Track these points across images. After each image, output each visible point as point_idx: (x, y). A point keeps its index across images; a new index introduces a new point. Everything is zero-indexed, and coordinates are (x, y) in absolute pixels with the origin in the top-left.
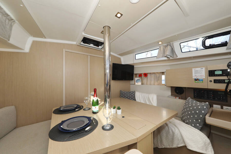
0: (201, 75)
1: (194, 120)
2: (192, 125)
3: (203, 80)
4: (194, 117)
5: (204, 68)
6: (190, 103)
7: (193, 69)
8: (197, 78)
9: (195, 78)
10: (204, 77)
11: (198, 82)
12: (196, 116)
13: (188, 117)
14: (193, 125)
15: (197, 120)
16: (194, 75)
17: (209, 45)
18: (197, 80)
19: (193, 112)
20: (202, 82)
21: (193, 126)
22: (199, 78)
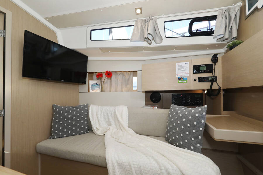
0: (185, 71)
1: (193, 139)
2: (189, 149)
3: (187, 78)
4: (191, 133)
5: (188, 63)
6: (179, 112)
7: (177, 64)
8: (181, 76)
9: (179, 76)
10: (188, 75)
11: (182, 81)
12: (194, 131)
13: (182, 135)
14: (192, 148)
15: (196, 138)
16: (177, 72)
17: (195, 31)
18: (181, 79)
19: (189, 125)
20: (187, 82)
21: (192, 150)
22: (183, 76)
